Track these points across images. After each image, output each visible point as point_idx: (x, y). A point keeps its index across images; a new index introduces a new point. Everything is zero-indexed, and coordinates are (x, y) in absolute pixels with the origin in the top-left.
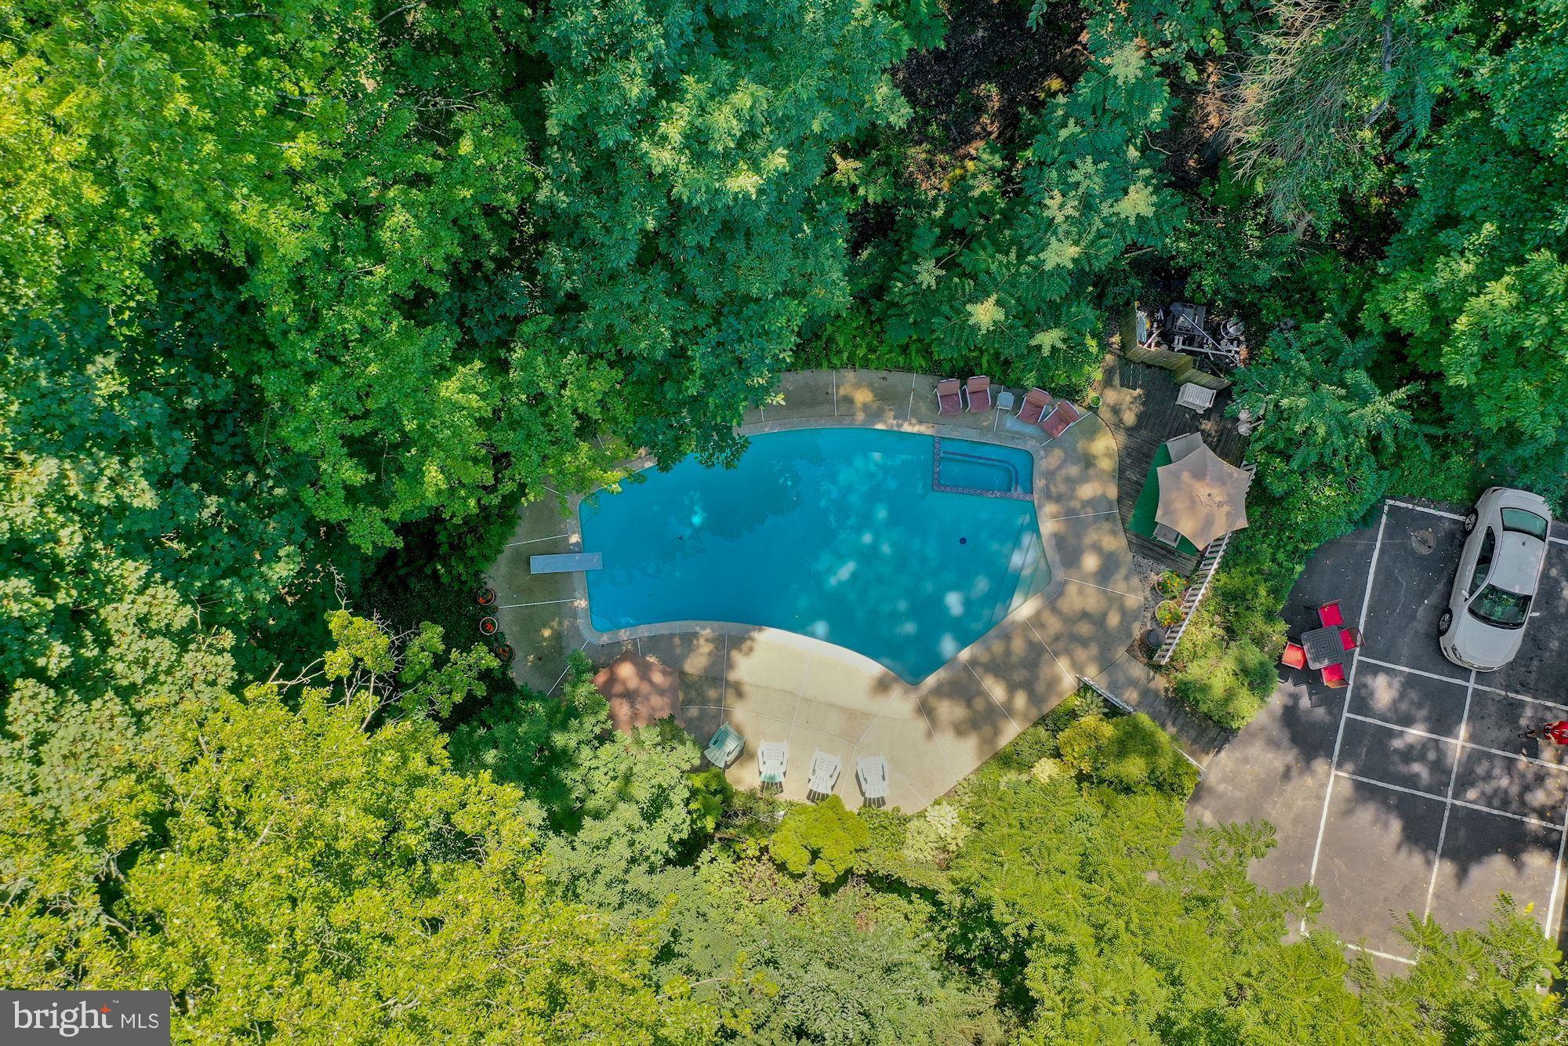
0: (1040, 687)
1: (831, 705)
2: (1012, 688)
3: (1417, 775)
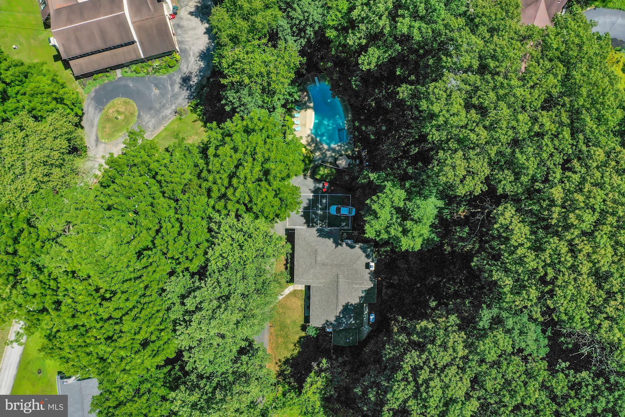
1: (306, 123)
3: (314, 207)
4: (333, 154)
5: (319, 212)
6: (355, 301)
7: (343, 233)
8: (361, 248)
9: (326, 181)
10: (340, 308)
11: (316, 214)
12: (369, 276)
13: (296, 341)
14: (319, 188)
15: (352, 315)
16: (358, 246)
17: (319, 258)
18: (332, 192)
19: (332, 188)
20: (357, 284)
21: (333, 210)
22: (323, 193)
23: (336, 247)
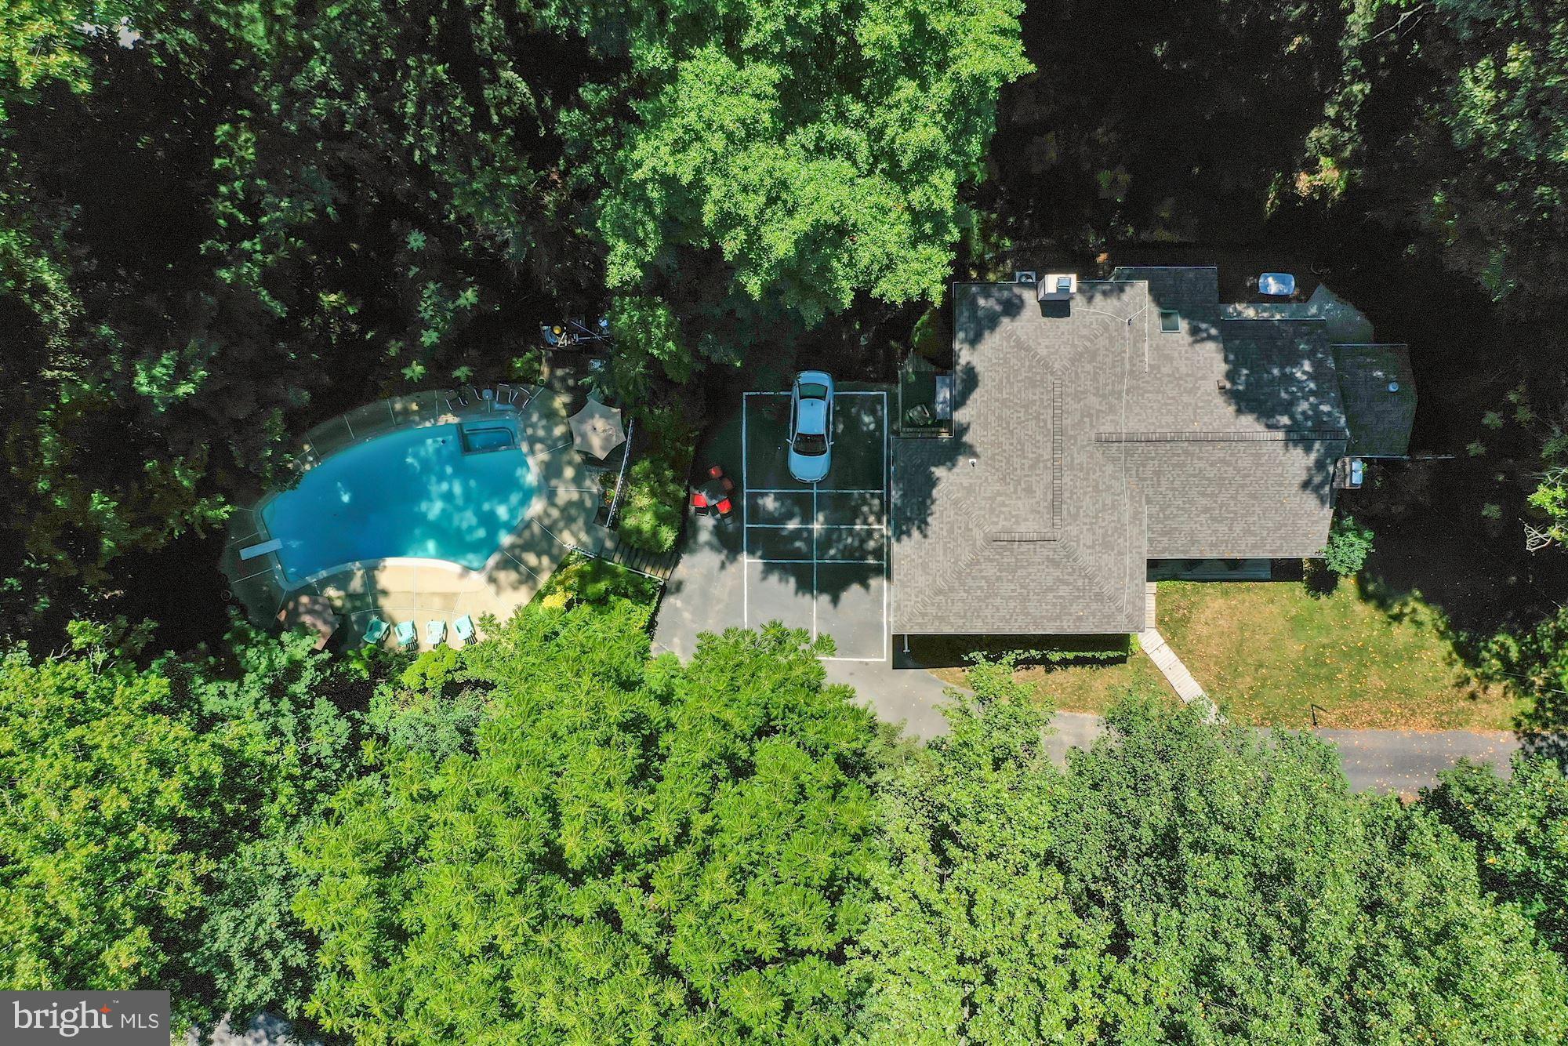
0: (555, 551)
1: (434, 594)
2: (539, 555)
3: (799, 549)
4: (569, 472)
5: (818, 526)
6: (1211, 361)
7: (912, 424)
8: (974, 341)
9: (687, 500)
10: (1249, 424)
11: (826, 542)
12: (1098, 298)
13: (1379, 616)
14: (718, 531)
15: (1276, 372)
16: (965, 355)
17: (1029, 527)
18: (731, 473)
19: (714, 472)
20: (1138, 354)
21: (809, 468)
22: (735, 511)
23: (970, 451)
